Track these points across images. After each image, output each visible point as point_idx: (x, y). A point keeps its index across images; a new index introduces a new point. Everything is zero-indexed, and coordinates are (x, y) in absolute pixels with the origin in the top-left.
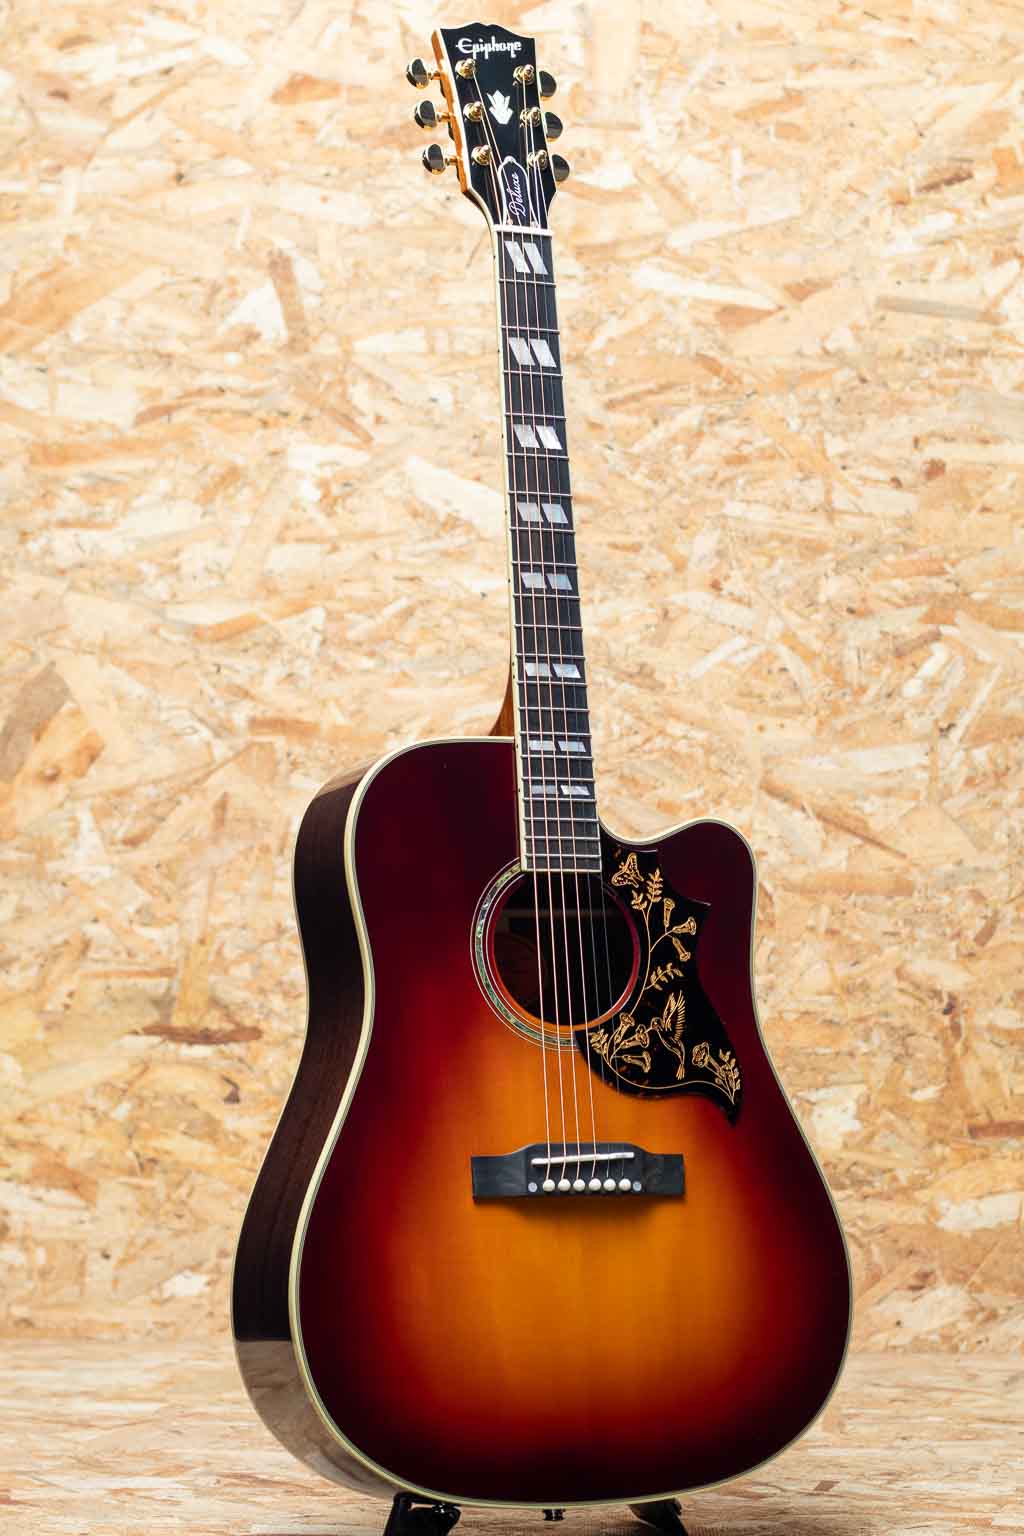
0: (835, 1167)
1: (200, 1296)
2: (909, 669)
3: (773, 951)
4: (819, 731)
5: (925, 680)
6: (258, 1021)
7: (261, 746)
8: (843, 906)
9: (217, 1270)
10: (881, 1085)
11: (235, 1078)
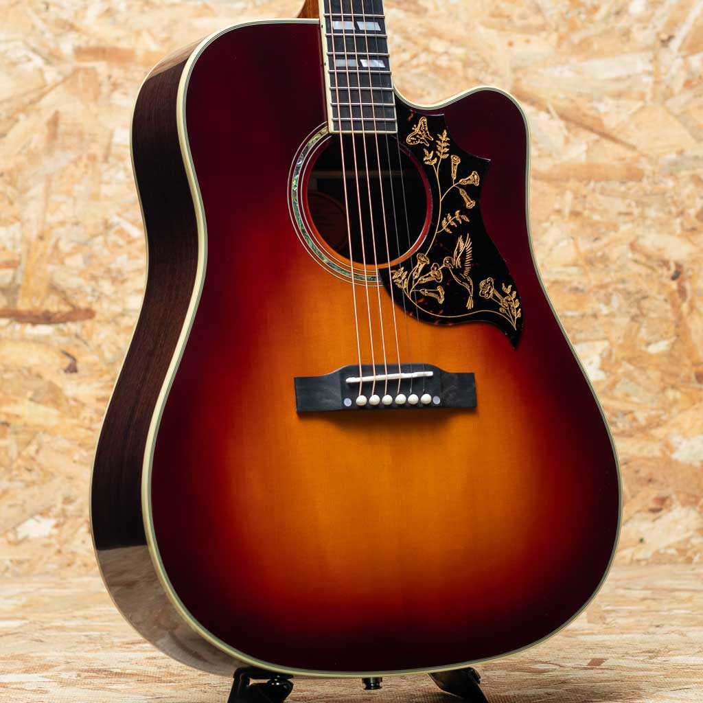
1: (50, 537)
4: (559, 45)
6: (91, 303)
7: (86, 71)
8: (584, 192)
9: (63, 513)
10: (620, 341)
11: (73, 352)
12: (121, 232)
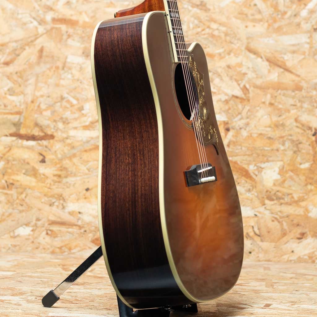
0: (270, 192)
1: (29, 235)
2: (303, 6)
3: (249, 110)
4: (268, 28)
5: (308, 10)
6: (53, 132)
7: (56, 28)
8: (276, 95)
9: (36, 225)
10: (288, 162)
11: (44, 153)
12: (68, 101)
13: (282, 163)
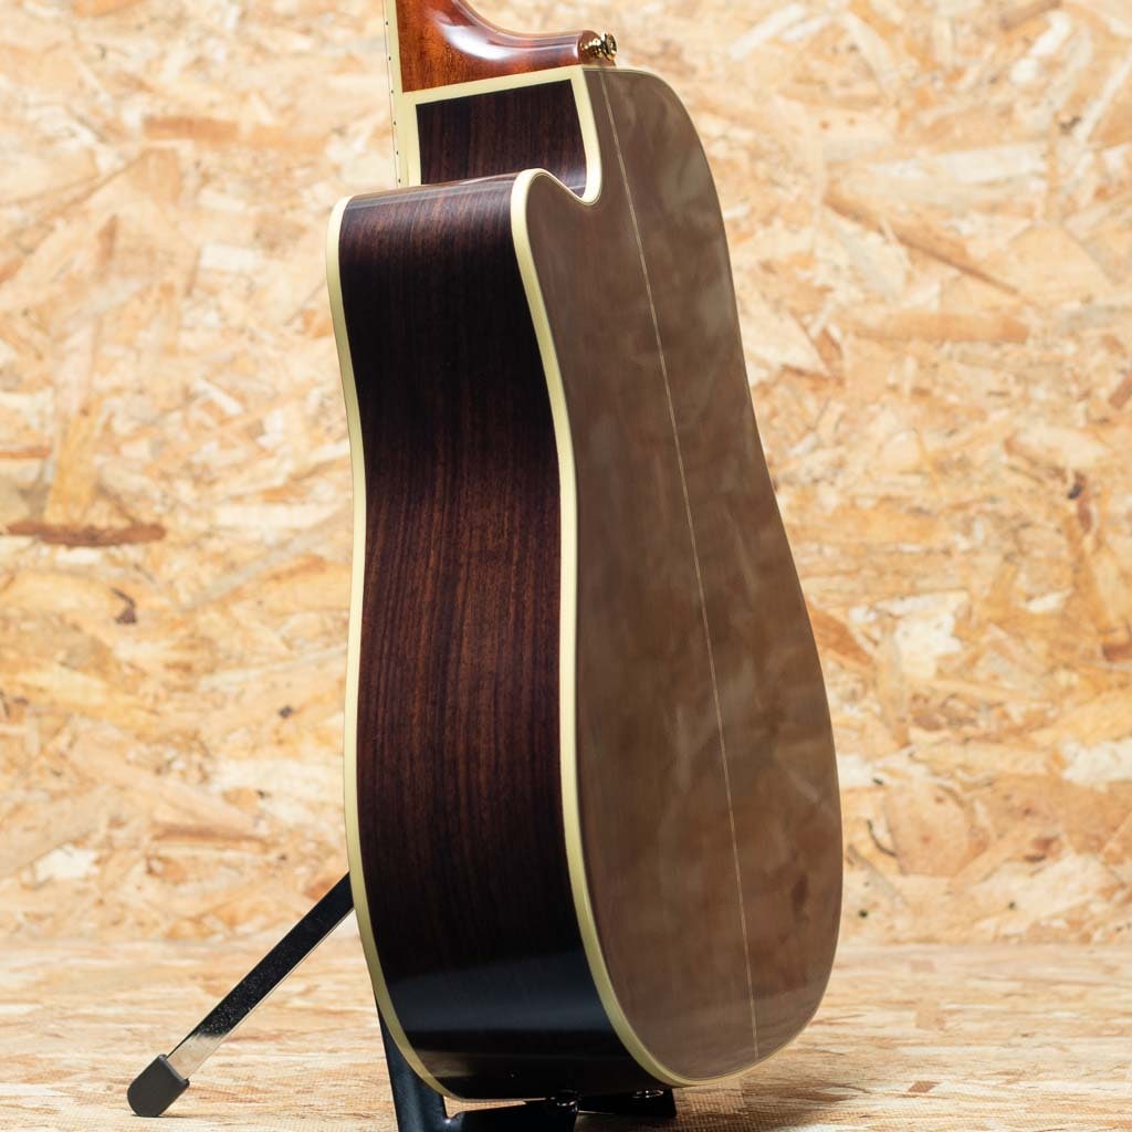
0: (926, 701)
1: (87, 879)
2: (1019, 47)
3: (843, 417)
4: (900, 128)
5: (1040, 60)
6: (160, 516)
7: (162, 153)
8: (935, 358)
9: (109, 843)
10: (986, 593)
11: (130, 590)
12: (210, 406)
13: (962, 597)
